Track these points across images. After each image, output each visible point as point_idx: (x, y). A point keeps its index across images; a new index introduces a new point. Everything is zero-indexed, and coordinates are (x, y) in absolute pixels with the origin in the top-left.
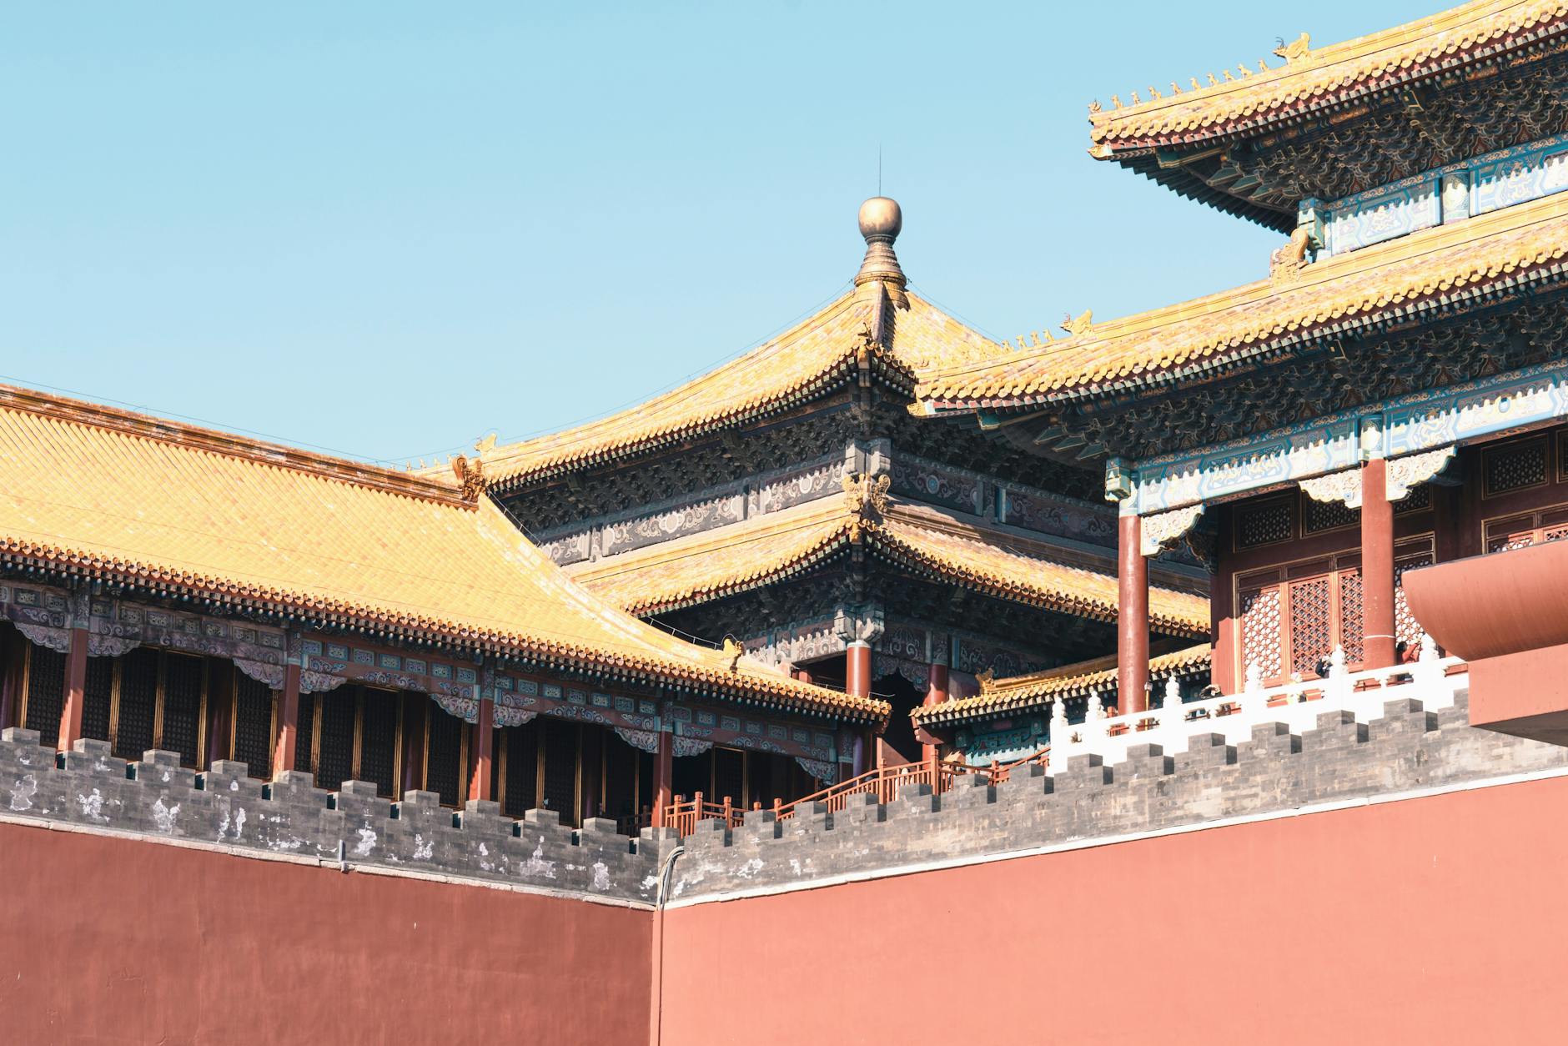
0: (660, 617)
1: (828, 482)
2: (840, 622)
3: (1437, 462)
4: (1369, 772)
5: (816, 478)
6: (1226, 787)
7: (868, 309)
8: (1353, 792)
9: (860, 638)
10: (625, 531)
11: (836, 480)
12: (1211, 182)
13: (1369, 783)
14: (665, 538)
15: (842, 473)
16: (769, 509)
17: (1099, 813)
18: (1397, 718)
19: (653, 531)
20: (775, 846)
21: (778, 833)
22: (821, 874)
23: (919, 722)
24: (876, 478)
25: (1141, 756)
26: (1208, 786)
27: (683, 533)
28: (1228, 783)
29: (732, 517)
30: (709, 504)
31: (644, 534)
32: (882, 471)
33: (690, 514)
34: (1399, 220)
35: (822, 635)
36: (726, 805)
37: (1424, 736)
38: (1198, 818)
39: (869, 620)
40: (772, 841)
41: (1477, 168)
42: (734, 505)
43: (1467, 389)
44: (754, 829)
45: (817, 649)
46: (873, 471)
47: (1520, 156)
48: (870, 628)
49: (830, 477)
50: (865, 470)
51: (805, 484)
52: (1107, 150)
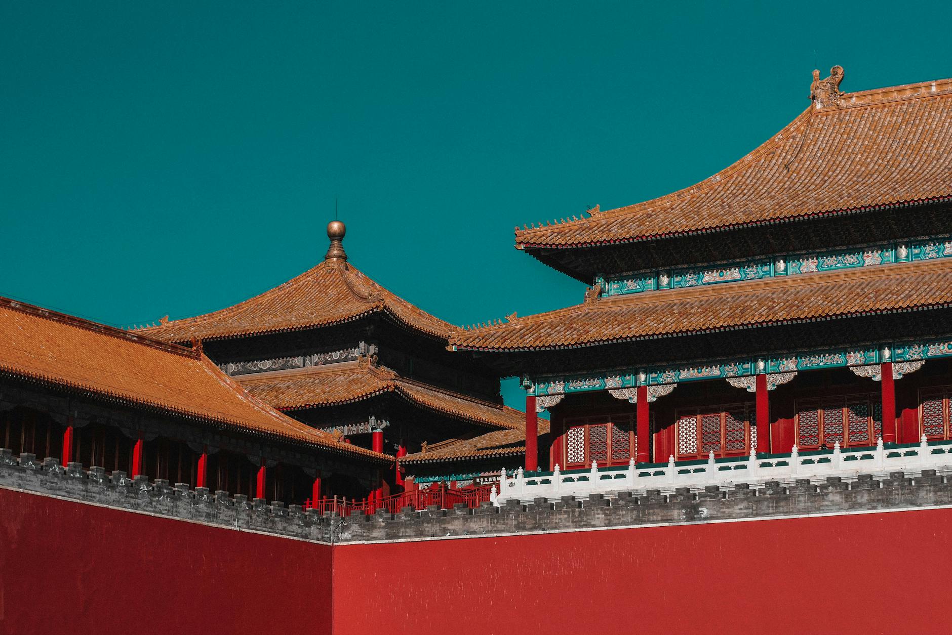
0: (291, 412)
1: (348, 356)
2: (372, 420)
3: (670, 389)
4: (669, 514)
5: (341, 353)
6: (606, 515)
7: (334, 271)
8: (663, 521)
9: (379, 428)
10: (239, 366)
11: (352, 355)
12: (562, 262)
13: (669, 518)
14: (261, 371)
15: (356, 353)
16: (317, 364)
17: (548, 521)
18: (681, 495)
19: (255, 367)
20: (391, 523)
21: (393, 518)
22: (416, 536)
23: (400, 464)
24: (372, 357)
25: (569, 500)
26: (598, 514)
27: (270, 369)
28: (607, 513)
29: (297, 366)
30: (285, 359)
31: (250, 368)
32: (375, 354)
33: (274, 362)
34: (639, 286)
35: (360, 425)
36: (344, 500)
37: (693, 502)
38: (594, 526)
39: (384, 421)
40: (390, 521)
41: (673, 270)
42: (298, 360)
43: (683, 362)
44: (381, 516)
45: (358, 430)
46: (371, 353)
47: (692, 268)
48: (385, 424)
49: (349, 353)
50: (368, 352)
51: (336, 355)
52: (522, 246)
